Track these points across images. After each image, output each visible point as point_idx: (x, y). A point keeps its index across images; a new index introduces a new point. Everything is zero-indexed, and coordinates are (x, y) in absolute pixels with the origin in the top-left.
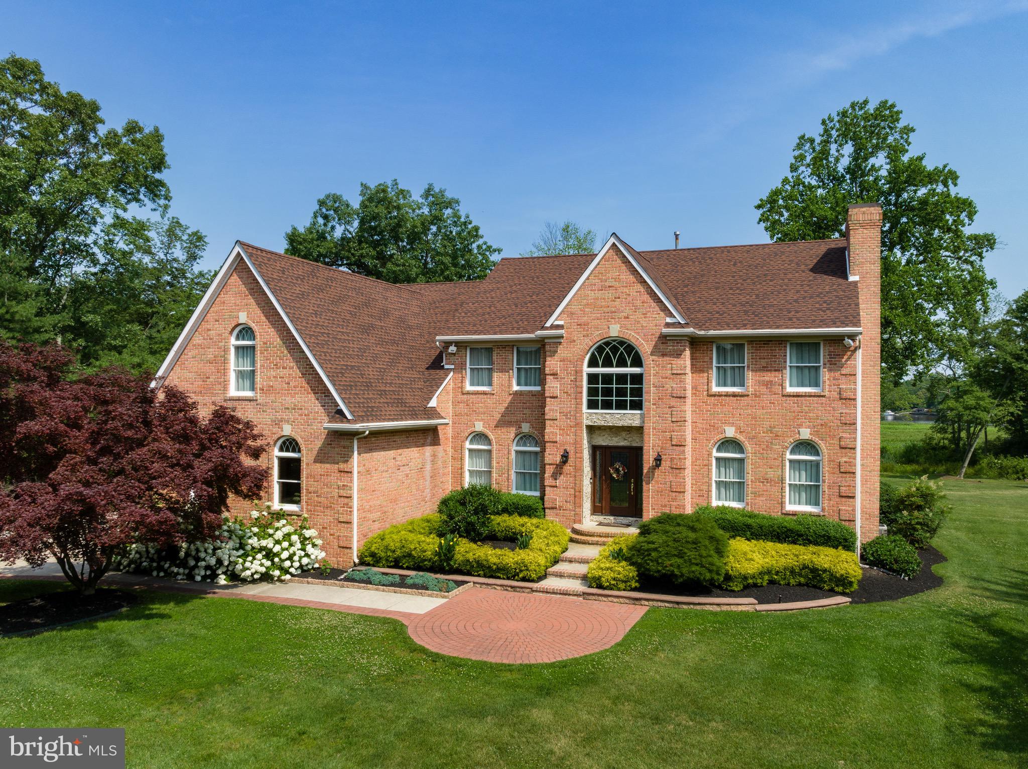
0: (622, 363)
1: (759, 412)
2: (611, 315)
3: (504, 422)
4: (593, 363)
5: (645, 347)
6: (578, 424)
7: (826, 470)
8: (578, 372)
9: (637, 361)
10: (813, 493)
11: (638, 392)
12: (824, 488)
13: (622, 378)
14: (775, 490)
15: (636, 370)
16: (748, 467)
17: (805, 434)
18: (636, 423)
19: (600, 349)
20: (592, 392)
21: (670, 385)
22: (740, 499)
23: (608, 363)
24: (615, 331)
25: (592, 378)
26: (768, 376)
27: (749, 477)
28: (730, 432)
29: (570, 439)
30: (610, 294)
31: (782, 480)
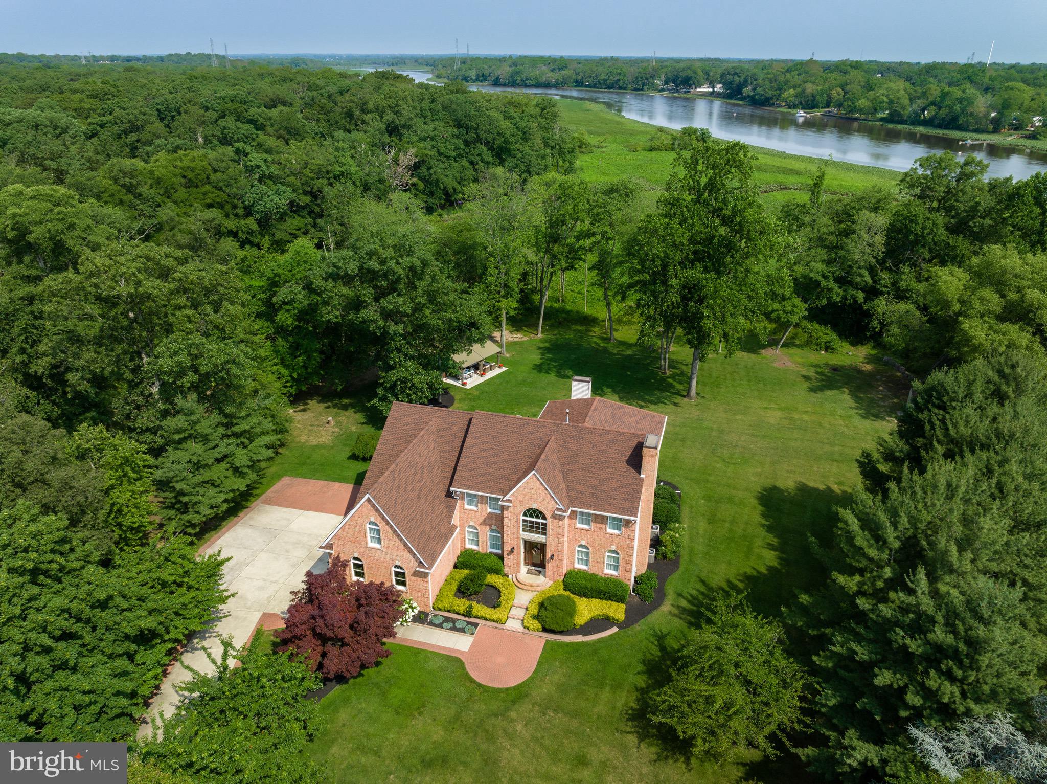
0: (537, 517)
1: (596, 538)
2: (533, 500)
3: (484, 523)
4: (525, 515)
5: (548, 515)
6: (518, 538)
7: (621, 561)
8: (518, 519)
9: (544, 518)
10: (616, 568)
11: (545, 529)
12: (620, 568)
13: (538, 523)
14: (601, 566)
15: (544, 521)
16: (590, 556)
17: (614, 548)
18: (544, 541)
19: (529, 510)
20: (524, 525)
21: (558, 530)
22: (587, 565)
23: (531, 516)
24: (534, 506)
25: (524, 521)
26: (600, 525)
27: (590, 560)
28: (583, 543)
29: (515, 542)
30: (533, 492)
31: (604, 562)
